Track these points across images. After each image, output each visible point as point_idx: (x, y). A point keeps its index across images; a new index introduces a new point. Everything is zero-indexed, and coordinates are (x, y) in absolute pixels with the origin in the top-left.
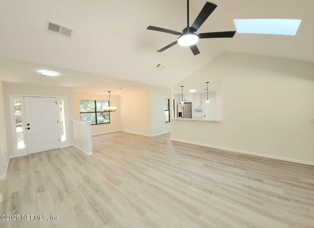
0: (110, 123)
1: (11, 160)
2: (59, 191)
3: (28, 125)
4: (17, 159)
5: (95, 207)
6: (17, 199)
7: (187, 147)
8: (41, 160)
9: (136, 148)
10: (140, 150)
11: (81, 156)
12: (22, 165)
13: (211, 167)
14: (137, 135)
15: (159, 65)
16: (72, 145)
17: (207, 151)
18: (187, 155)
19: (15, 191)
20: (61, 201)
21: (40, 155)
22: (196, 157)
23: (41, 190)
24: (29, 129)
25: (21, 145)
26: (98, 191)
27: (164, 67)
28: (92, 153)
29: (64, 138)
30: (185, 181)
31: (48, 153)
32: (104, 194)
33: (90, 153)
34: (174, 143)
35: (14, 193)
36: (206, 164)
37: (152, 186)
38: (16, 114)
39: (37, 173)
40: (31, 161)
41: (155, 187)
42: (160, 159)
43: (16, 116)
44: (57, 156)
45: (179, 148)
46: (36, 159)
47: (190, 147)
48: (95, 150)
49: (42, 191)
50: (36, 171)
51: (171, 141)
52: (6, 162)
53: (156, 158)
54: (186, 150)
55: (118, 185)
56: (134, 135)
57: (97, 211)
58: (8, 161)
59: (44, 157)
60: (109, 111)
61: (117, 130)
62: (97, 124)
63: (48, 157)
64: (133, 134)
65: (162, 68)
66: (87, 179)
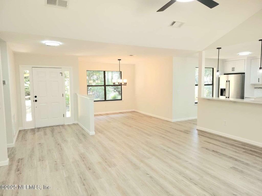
0: (121, 100)
1: (20, 131)
2: (56, 163)
3: (36, 97)
4: (25, 131)
5: (84, 181)
6: (22, 164)
7: (219, 141)
8: (45, 134)
9: (146, 134)
10: (150, 136)
11: (83, 134)
12: (29, 136)
13: (242, 172)
14: (154, 117)
15: (174, 22)
16: (76, 122)
17: (251, 150)
18: (213, 151)
19: (20, 158)
20: (56, 171)
21: (45, 129)
22: (224, 155)
23: (42, 159)
24: (36, 101)
25: (29, 118)
26: (90, 169)
27: (182, 24)
28: (95, 132)
29: (68, 114)
30: (191, 179)
31: (52, 128)
32: (95, 172)
33: (92, 133)
34: (202, 133)
35: (19, 159)
36: (236, 167)
37: (148, 175)
38: (25, 85)
39: (41, 145)
40: (37, 134)
41: (151, 177)
42: (169, 150)
43: (25, 87)
44: (60, 132)
45: (205, 141)
46: (41, 133)
47: (223, 142)
48: (97, 130)
49: (43, 161)
50: (40, 144)
51: (197, 130)
52: (15, 132)
53: (165, 148)
54: (214, 144)
55: (111, 167)
56: (151, 117)
57: (84, 185)
58: (18, 132)
59: (48, 131)
60: (121, 85)
61: (130, 110)
62: (105, 100)
63: (52, 132)
64: (149, 116)
65: (180, 26)
66: (83, 157)
